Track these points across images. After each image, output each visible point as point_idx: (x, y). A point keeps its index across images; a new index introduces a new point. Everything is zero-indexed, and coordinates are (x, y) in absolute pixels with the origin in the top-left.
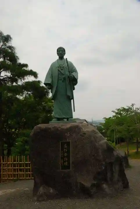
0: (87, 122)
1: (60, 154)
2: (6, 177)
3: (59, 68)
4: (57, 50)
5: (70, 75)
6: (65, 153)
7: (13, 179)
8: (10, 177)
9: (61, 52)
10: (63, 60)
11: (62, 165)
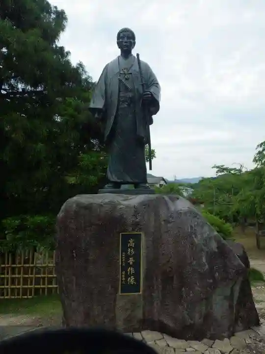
0: (165, 182)
1: (118, 260)
2: (7, 295)
3: (121, 75)
4: (119, 34)
5: (144, 92)
6: (130, 259)
7: (22, 298)
8: (16, 295)
9: (126, 40)
10: (130, 58)
11: (124, 282)
